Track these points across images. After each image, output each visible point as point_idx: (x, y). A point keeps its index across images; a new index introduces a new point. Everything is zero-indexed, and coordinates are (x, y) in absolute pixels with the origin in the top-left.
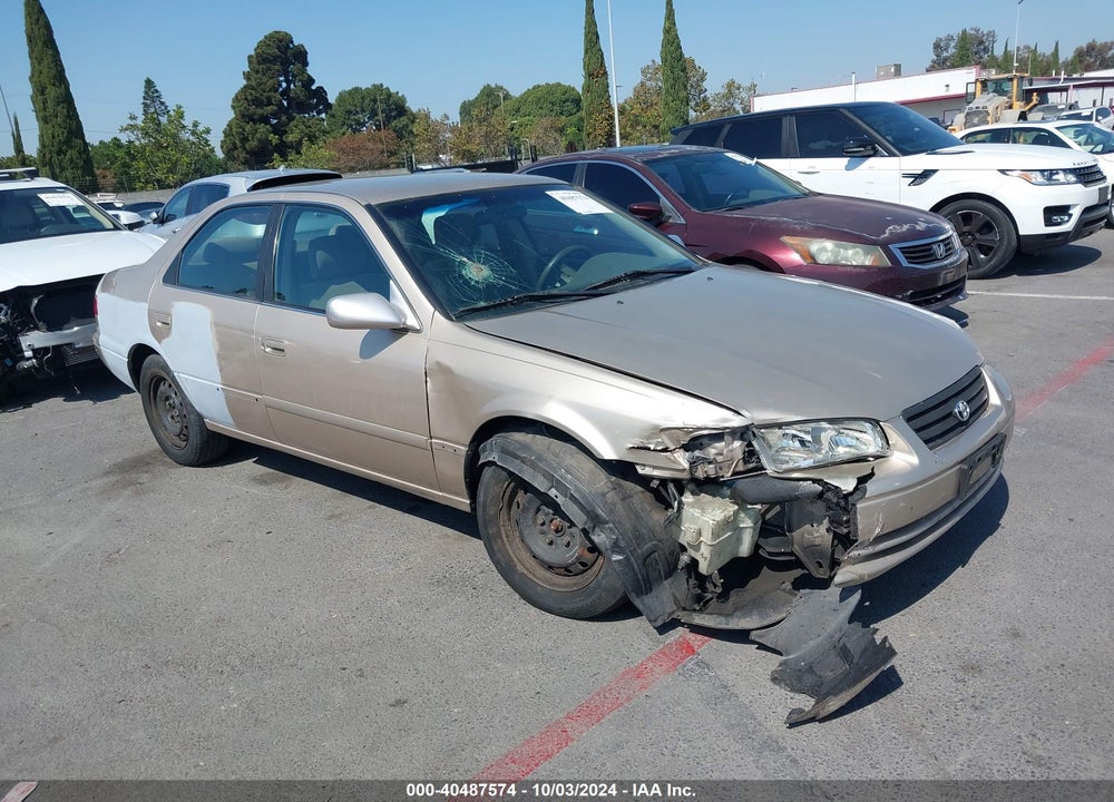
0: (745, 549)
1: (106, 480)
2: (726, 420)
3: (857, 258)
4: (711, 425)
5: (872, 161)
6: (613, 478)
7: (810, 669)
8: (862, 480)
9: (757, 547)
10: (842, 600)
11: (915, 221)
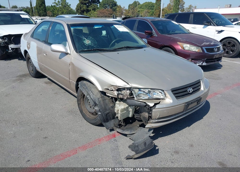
0: (130, 116)
1: (16, 78)
2: (126, 85)
3: (194, 49)
4: (122, 86)
5: (209, 26)
6: (102, 95)
7: (138, 146)
8: (156, 104)
9: (134, 115)
10: (149, 131)
11: (211, 42)
